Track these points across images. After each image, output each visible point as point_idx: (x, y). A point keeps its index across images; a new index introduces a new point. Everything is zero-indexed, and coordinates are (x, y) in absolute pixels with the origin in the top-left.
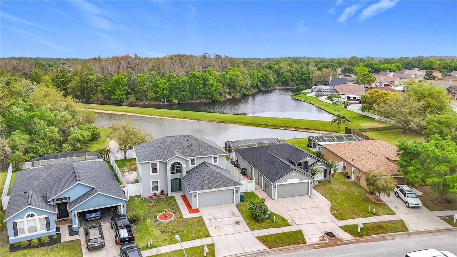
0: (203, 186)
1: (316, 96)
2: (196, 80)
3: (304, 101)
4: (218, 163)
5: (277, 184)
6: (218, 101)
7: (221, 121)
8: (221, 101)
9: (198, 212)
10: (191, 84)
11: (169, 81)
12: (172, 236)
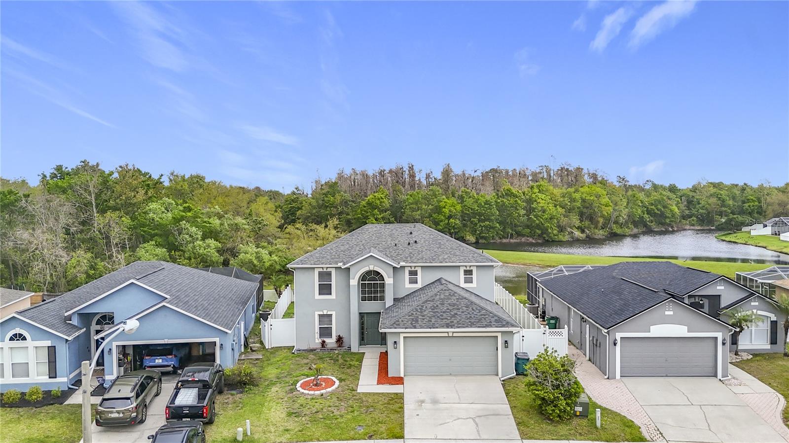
0: (417, 321)
1: (772, 235)
2: (512, 201)
3: (744, 242)
4: (474, 285)
5: (619, 336)
6: (556, 241)
7: (548, 264)
8: (561, 241)
9: (397, 384)
10: (501, 208)
11: (462, 202)
12: (307, 426)
